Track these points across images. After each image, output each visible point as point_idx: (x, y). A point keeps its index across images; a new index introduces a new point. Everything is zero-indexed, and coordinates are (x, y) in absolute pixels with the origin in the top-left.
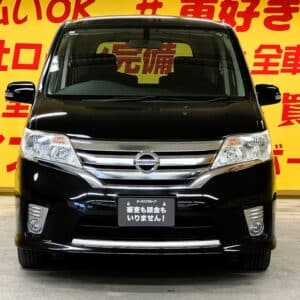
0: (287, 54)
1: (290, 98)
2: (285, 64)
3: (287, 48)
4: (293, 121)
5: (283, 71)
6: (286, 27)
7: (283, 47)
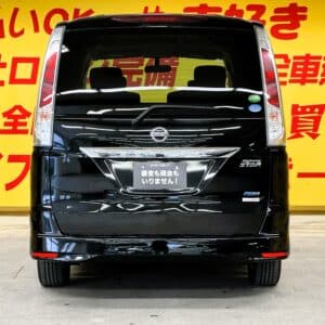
0: (295, 64)
1: (299, 109)
2: (293, 74)
3: (295, 58)
4: (303, 133)
5: (291, 81)
6: (294, 36)
7: (291, 57)
